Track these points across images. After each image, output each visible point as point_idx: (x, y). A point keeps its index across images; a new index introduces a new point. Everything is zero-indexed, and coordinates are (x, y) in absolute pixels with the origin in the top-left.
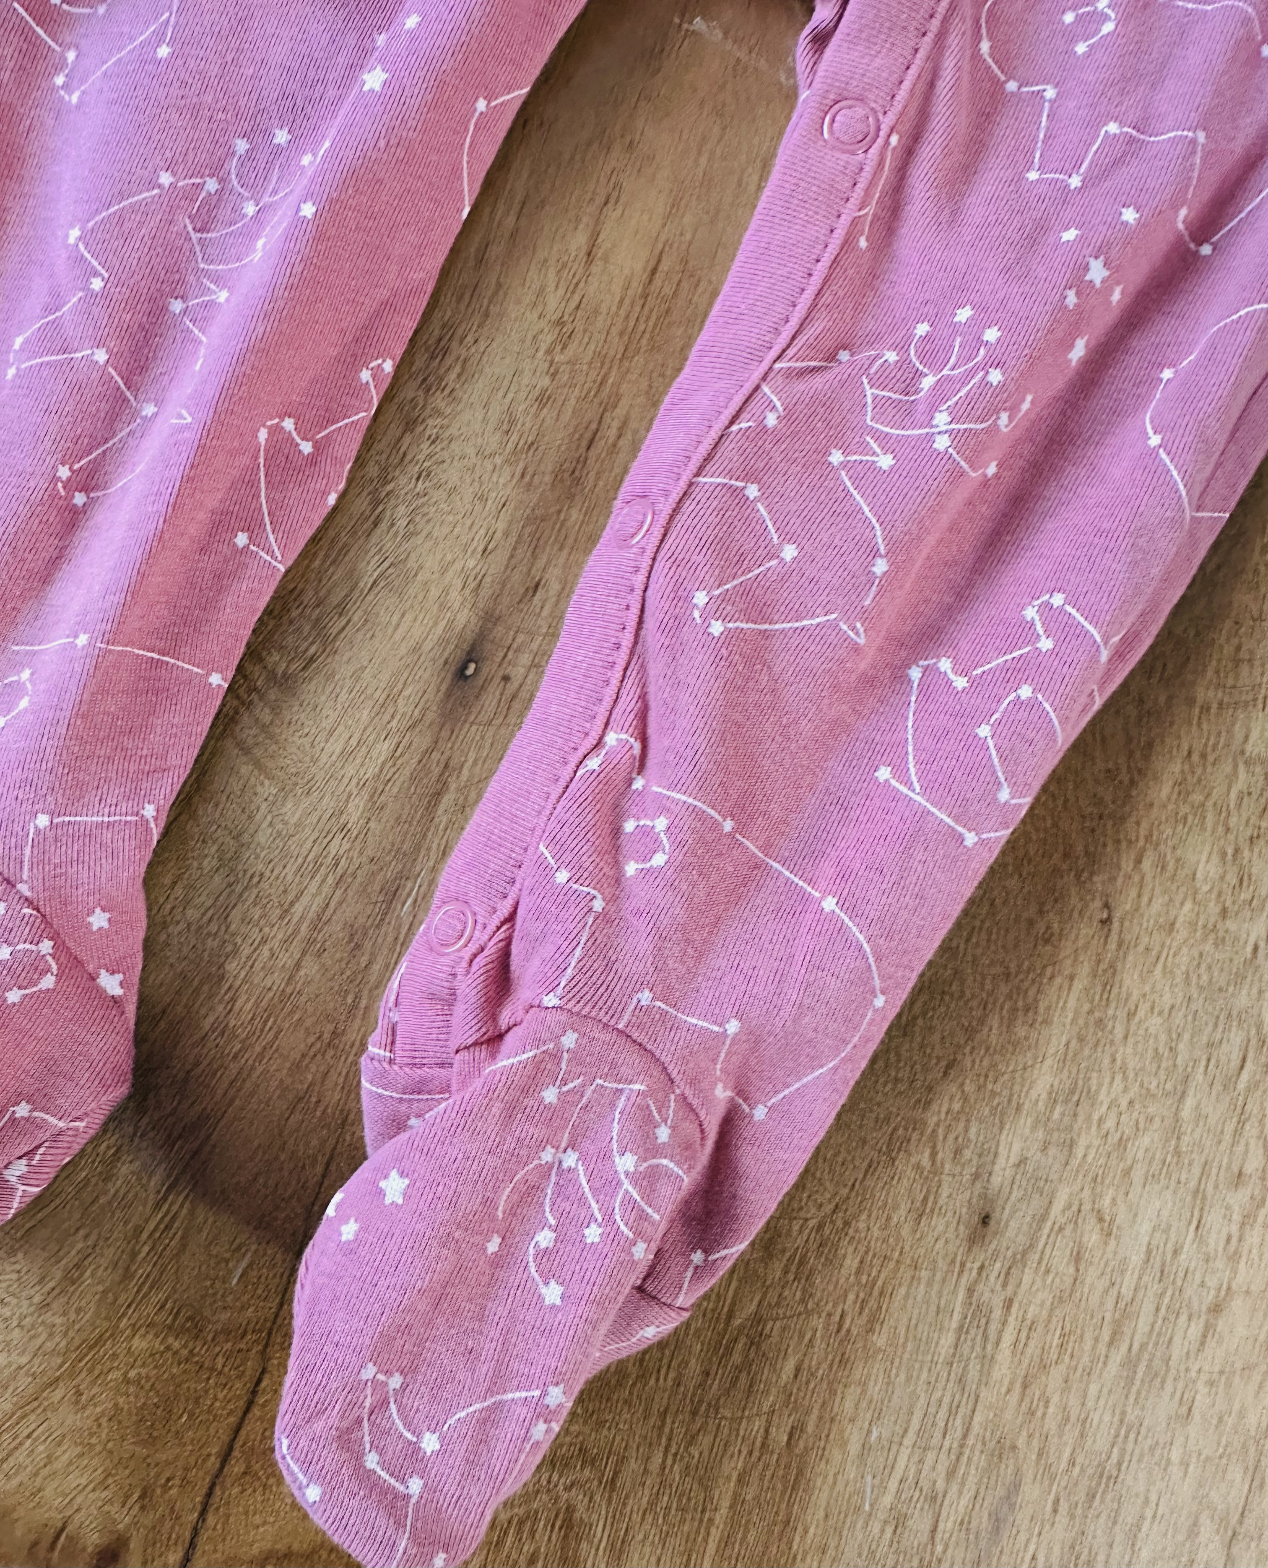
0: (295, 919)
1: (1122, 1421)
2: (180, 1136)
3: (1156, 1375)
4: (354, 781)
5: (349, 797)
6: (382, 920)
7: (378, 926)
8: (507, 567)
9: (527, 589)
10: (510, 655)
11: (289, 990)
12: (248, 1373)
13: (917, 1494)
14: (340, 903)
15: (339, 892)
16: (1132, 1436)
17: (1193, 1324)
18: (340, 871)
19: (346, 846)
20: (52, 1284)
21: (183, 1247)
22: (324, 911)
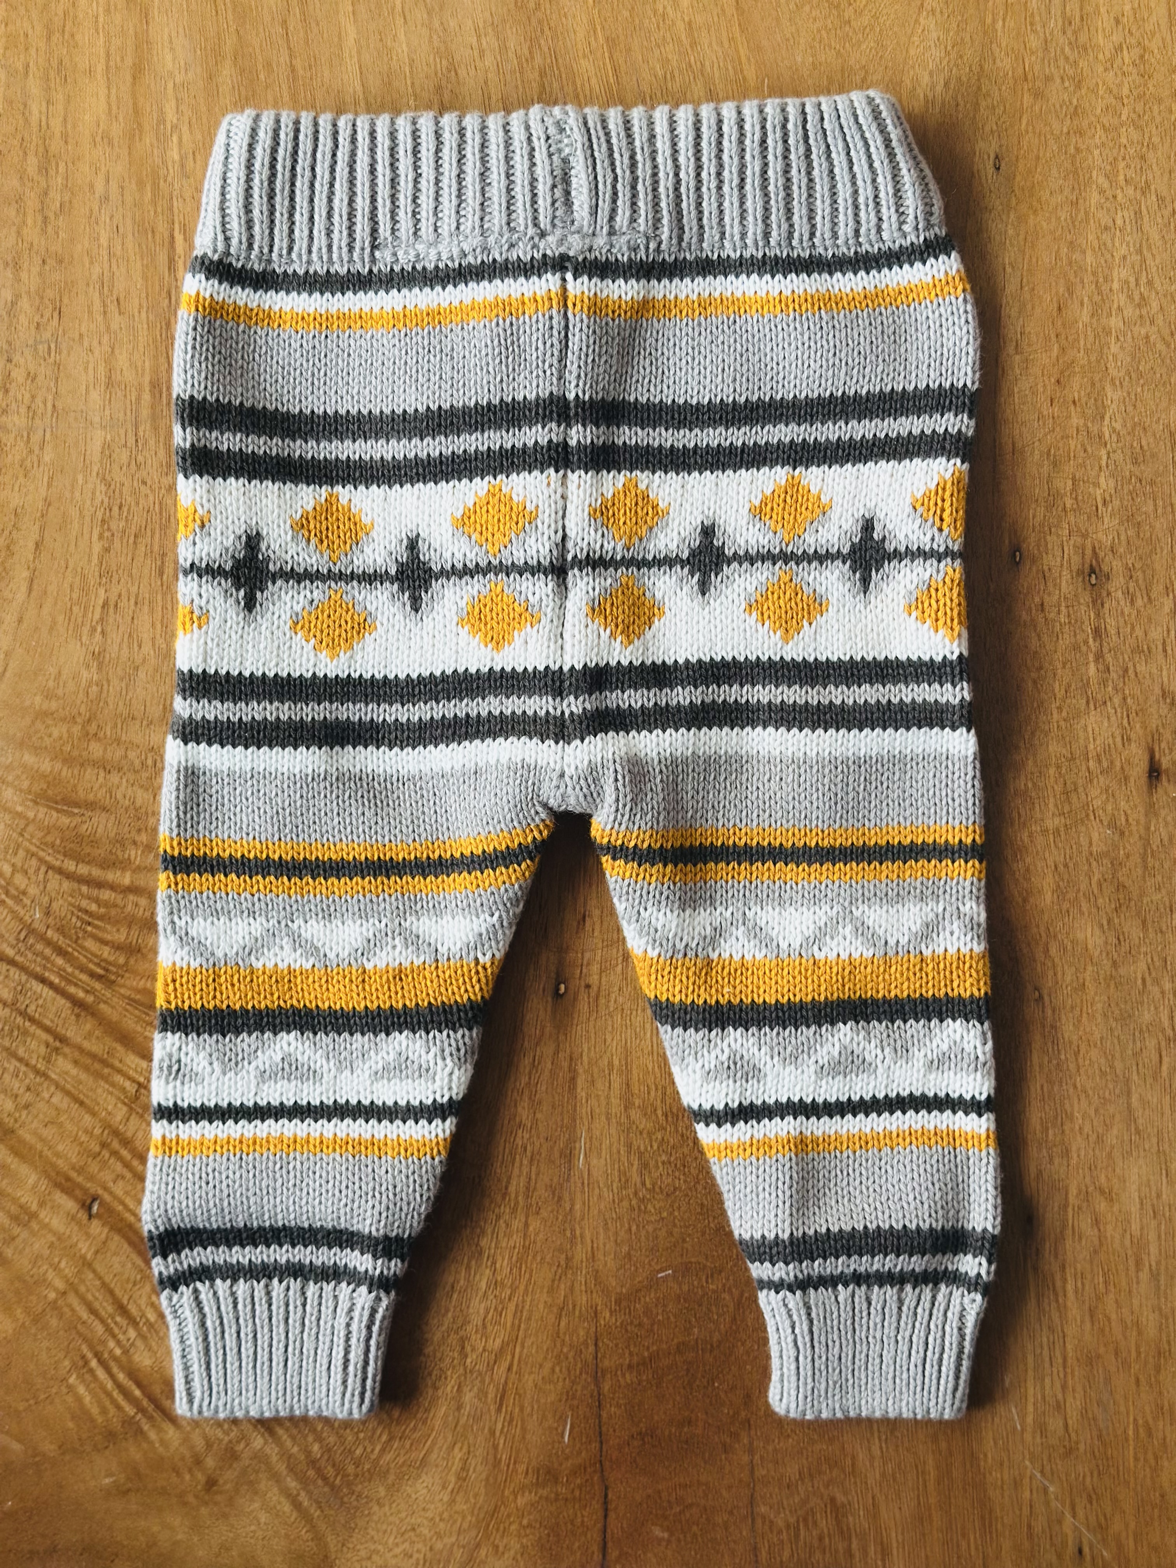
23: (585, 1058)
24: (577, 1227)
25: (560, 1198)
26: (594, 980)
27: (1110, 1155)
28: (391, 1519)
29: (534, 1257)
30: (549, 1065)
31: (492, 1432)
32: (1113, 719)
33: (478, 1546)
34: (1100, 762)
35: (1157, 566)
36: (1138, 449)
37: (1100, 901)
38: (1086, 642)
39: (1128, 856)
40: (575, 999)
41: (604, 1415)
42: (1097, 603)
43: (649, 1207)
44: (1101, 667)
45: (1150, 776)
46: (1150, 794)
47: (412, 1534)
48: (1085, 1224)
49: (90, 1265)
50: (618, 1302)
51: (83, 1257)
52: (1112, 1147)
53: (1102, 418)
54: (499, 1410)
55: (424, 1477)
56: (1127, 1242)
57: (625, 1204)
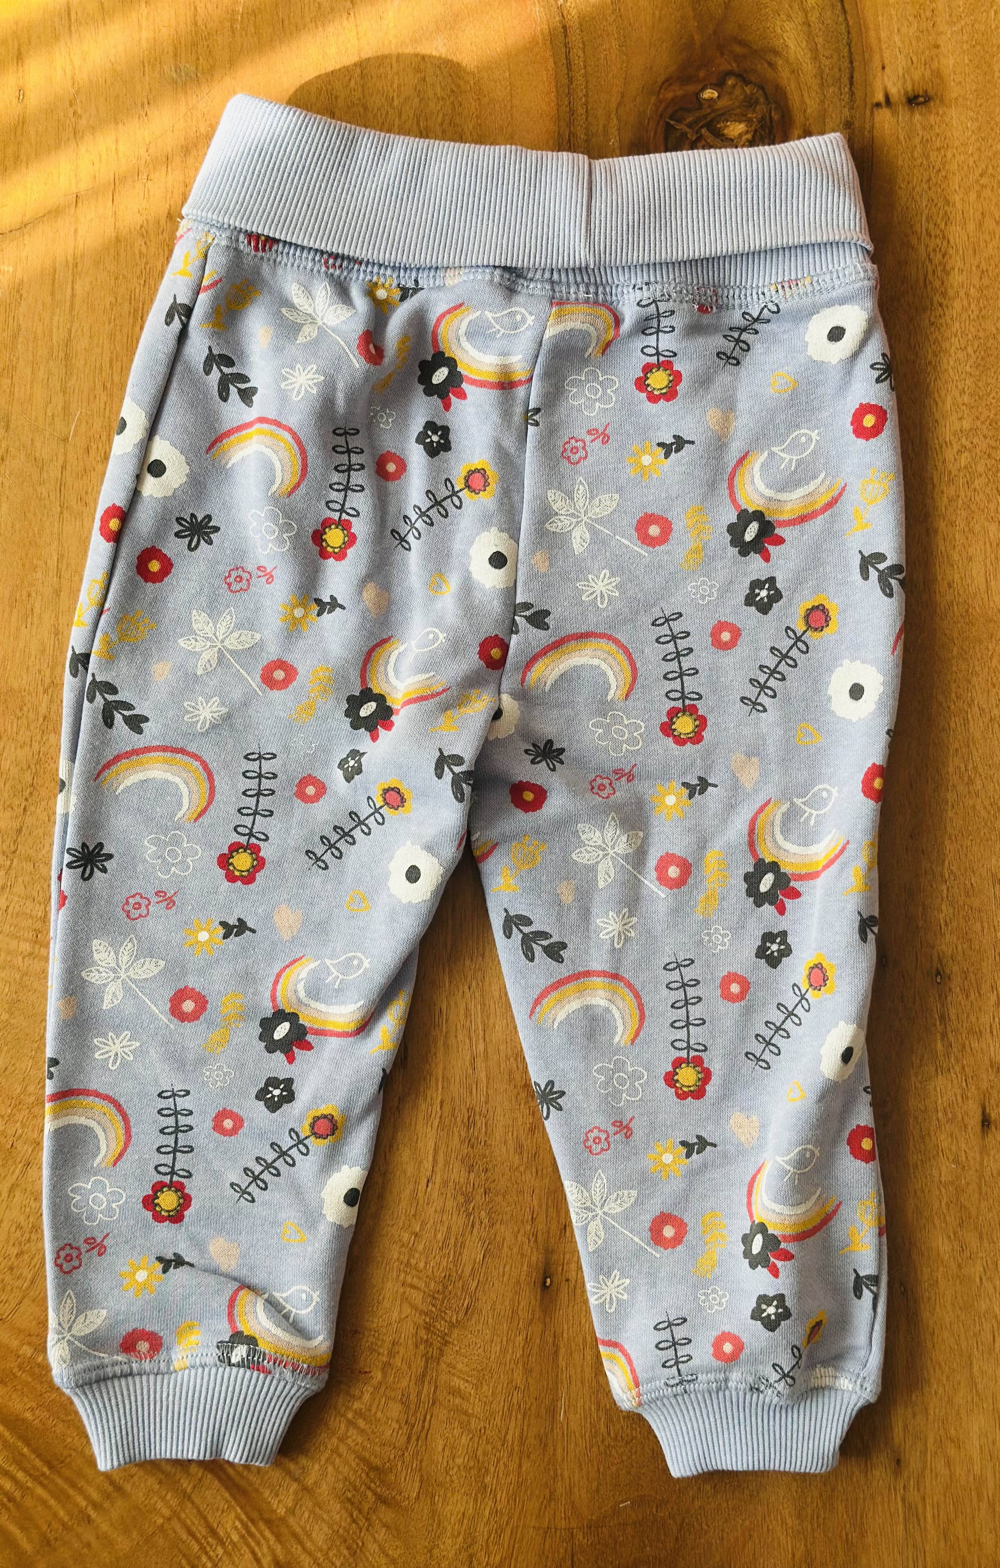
25: (546, 1445)
27: (958, 1413)
29: (526, 1491)
32: (955, 1082)
34: (946, 1113)
35: (984, 970)
36: (969, 886)
37: (948, 1218)
38: (935, 1025)
39: (968, 1184)
42: (942, 997)
44: (946, 1043)
45: (983, 1125)
46: (983, 1138)
48: (940, 1465)
49: (189, 1498)
51: (184, 1492)
52: (959, 1406)
53: (944, 862)
56: (971, 1479)
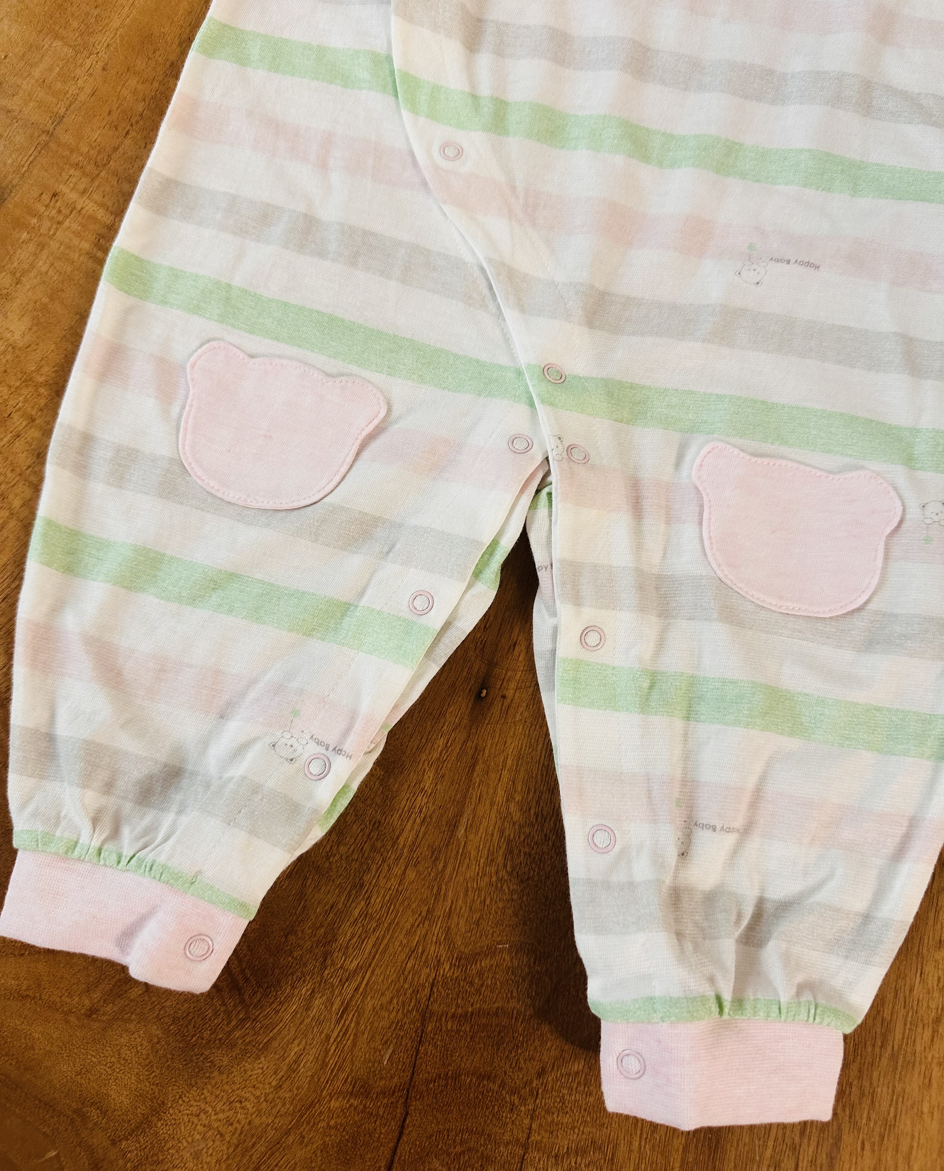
0: (400, 847)
1: (893, 1091)
2: (347, 980)
3: (909, 1062)
4: (426, 763)
5: (424, 772)
6: (449, 842)
7: (447, 846)
8: (498, 634)
9: (510, 647)
10: (505, 684)
11: (400, 889)
12: (398, 1115)
13: (785, 1146)
14: (425, 834)
15: (423, 828)
16: (901, 1099)
17: (926, 1031)
18: (422, 816)
19: (425, 800)
20: (282, 1073)
21: (354, 1044)
22: (416, 839)
23: (487, 751)
24: (444, 887)
26: (510, 693)
28: (226, 1087)
30: (458, 750)
31: (328, 1037)
33: (288, 1132)
40: (491, 704)
41: (422, 1049)
43: (505, 887)
47: (238, 1105)
50: (459, 959)
54: (338, 1022)
55: (263, 1059)
57: (487, 879)
